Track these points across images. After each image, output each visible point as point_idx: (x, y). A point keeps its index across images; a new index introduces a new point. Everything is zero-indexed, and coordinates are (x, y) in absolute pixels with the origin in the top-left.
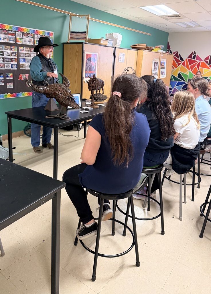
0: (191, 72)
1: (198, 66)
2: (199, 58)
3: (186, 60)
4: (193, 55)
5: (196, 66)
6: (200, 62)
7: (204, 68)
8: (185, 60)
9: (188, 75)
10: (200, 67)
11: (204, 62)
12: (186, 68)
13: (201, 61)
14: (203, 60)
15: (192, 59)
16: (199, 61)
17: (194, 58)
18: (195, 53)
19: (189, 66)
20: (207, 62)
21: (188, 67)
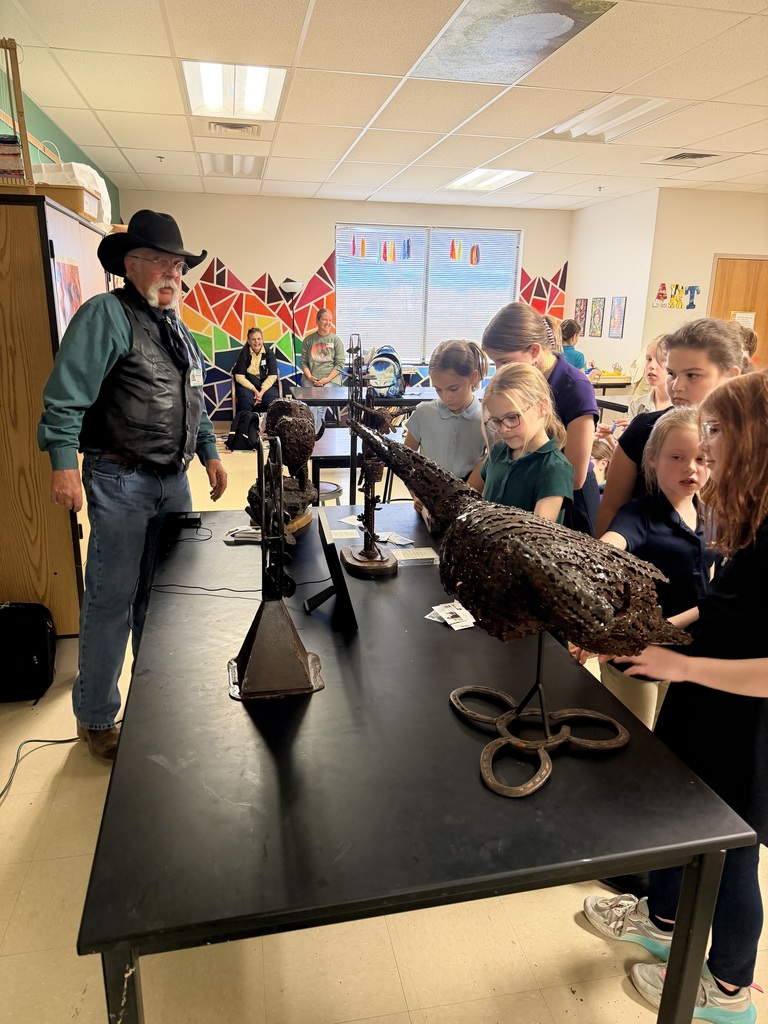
0: (220, 327)
1: (238, 307)
2: (235, 283)
3: (197, 287)
4: (216, 273)
5: (232, 308)
6: (241, 295)
7: (256, 316)
8: (192, 288)
9: (212, 337)
10: (244, 313)
11: (253, 294)
12: (200, 314)
13: (245, 293)
14: (250, 288)
15: (215, 285)
16: (237, 292)
17: (221, 280)
18: (220, 265)
19: (211, 307)
20: (261, 294)
21: (206, 312)
